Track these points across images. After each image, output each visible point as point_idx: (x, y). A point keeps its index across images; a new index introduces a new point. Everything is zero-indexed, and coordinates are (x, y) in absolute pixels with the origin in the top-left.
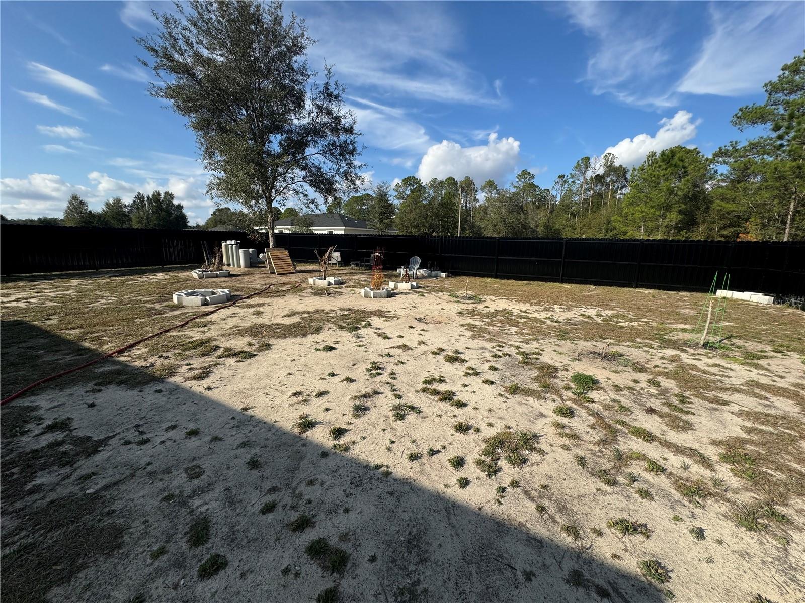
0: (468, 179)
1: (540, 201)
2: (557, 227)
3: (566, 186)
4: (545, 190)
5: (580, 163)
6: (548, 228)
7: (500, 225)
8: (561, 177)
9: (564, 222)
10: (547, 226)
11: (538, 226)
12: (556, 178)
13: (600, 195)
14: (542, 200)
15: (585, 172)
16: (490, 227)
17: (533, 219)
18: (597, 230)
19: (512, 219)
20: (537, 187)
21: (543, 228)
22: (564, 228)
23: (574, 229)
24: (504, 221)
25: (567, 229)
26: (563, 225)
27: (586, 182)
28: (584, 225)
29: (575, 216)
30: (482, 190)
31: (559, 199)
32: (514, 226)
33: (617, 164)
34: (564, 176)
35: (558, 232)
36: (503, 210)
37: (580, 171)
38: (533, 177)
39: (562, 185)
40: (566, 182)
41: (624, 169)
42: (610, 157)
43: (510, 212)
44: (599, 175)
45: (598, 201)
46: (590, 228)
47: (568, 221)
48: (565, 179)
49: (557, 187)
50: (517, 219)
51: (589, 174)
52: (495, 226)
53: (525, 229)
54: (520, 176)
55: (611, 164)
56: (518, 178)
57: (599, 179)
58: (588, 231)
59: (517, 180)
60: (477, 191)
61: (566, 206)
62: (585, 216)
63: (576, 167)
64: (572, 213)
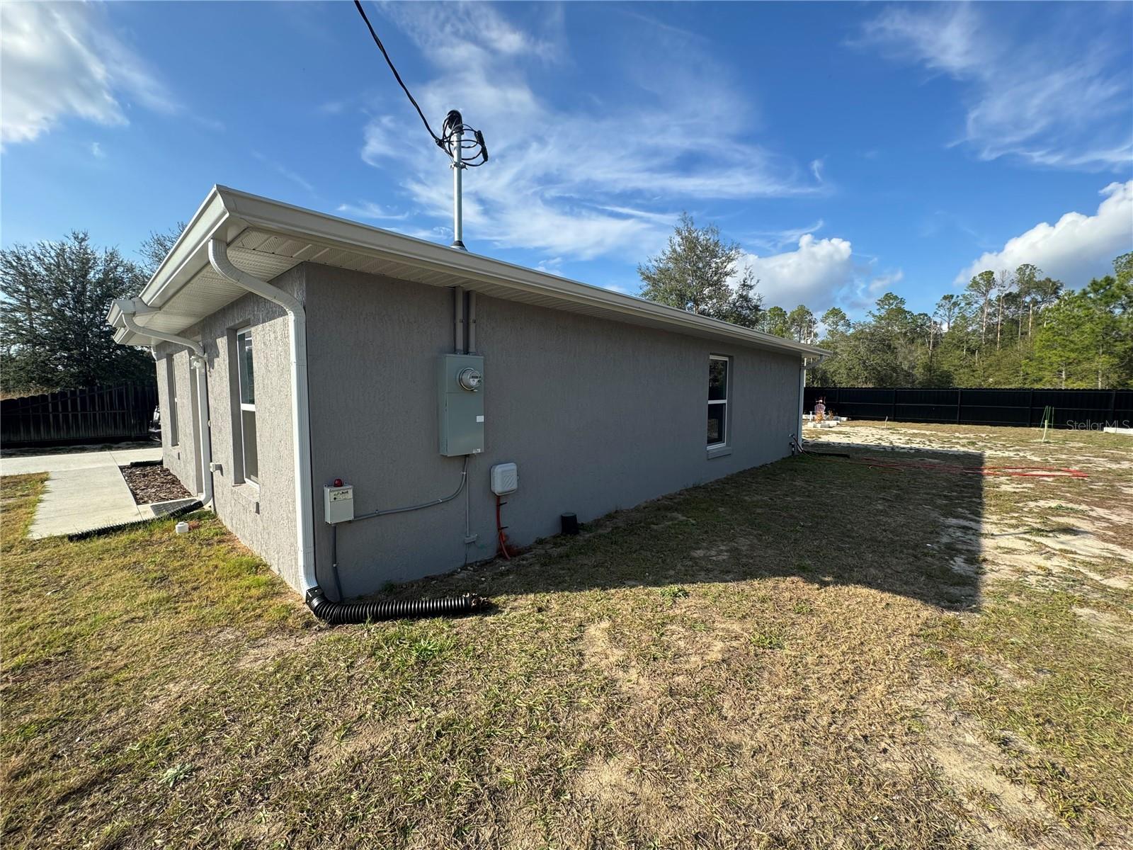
0: (802, 307)
1: (913, 331)
2: (945, 368)
3: (957, 310)
4: (920, 315)
5: (977, 278)
6: (930, 371)
7: (858, 368)
8: (948, 297)
9: (956, 362)
10: (929, 368)
11: (914, 367)
12: (939, 299)
13: (1015, 322)
14: (918, 330)
15: (987, 291)
16: (843, 371)
17: (905, 358)
18: (1011, 372)
19: (875, 360)
20: (909, 312)
21: (921, 370)
22: (956, 370)
23: (974, 371)
24: (864, 363)
25: (961, 371)
26: (954, 366)
27: (990, 303)
28: (991, 365)
29: (973, 352)
30: (822, 321)
31: (945, 328)
32: (879, 368)
33: (1039, 277)
34: (952, 296)
35: (947, 377)
36: (862, 349)
37: (978, 289)
38: (902, 301)
39: (950, 309)
40: (955, 304)
41: (1054, 284)
42: (1028, 270)
43: (873, 352)
44: (1010, 293)
45: (1013, 329)
46: (1000, 370)
47: (963, 360)
48: (953, 300)
49: (941, 312)
50: (883, 360)
51: (994, 294)
52: (850, 369)
53: (896, 372)
54: (882, 301)
55: (1031, 279)
56: (879, 304)
57: (1010, 299)
58: (997, 374)
59: (878, 307)
60: (814, 323)
61: (958, 341)
62: (990, 352)
63: (972, 286)
64: (968, 349)
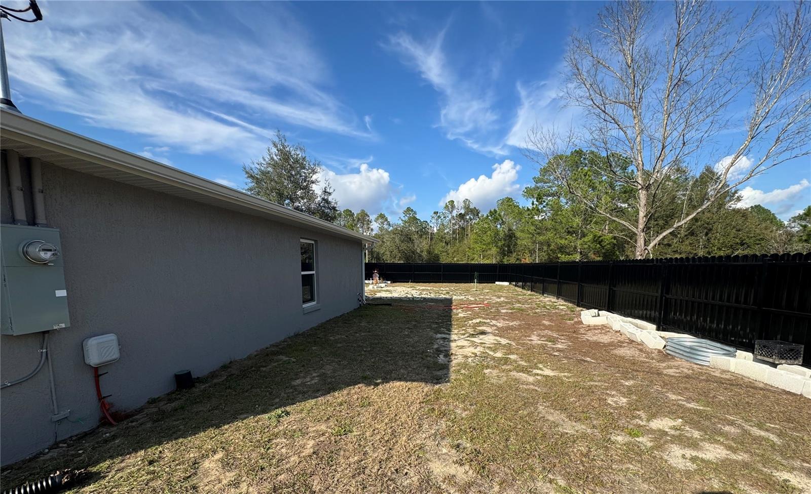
0: (363, 211)
1: (421, 230)
2: (436, 252)
3: (440, 220)
4: (424, 221)
5: (448, 204)
6: (430, 253)
7: (395, 252)
8: (436, 213)
9: (441, 249)
10: (429, 252)
11: (422, 252)
12: (432, 213)
13: (463, 229)
14: (423, 231)
15: (452, 211)
16: (388, 253)
17: (418, 246)
19: (404, 246)
20: (419, 220)
21: (426, 253)
22: (441, 254)
23: (448, 254)
24: (398, 248)
25: (443, 254)
26: (440, 251)
27: (453, 218)
28: (455, 251)
29: (448, 244)
30: (375, 221)
31: (435, 230)
32: (406, 252)
33: (472, 207)
34: (438, 212)
35: (437, 257)
36: (397, 240)
37: (448, 210)
38: (415, 213)
39: (437, 220)
40: (439, 217)
41: (477, 210)
42: (468, 202)
43: (402, 242)
44: (461, 214)
45: (463, 232)
46: (458, 254)
47: (443, 248)
48: (438, 215)
49: (433, 221)
50: (408, 247)
51: (455, 213)
52: (392, 252)
53: (414, 254)
54: (406, 212)
55: (469, 207)
56: (404, 213)
57: (461, 216)
58: (457, 256)
59: (404, 215)
60: (371, 222)
61: (441, 237)
62: (454, 244)
63: (445, 208)
64: (445, 242)
